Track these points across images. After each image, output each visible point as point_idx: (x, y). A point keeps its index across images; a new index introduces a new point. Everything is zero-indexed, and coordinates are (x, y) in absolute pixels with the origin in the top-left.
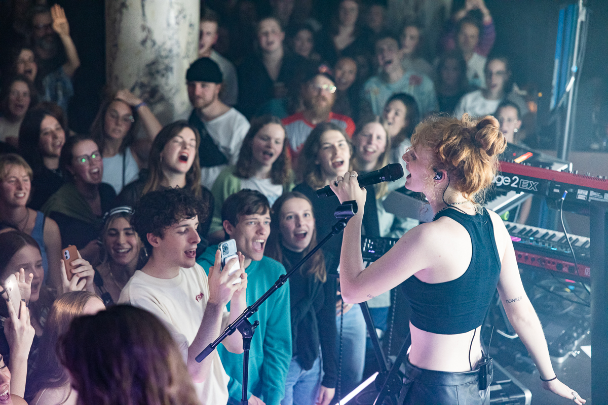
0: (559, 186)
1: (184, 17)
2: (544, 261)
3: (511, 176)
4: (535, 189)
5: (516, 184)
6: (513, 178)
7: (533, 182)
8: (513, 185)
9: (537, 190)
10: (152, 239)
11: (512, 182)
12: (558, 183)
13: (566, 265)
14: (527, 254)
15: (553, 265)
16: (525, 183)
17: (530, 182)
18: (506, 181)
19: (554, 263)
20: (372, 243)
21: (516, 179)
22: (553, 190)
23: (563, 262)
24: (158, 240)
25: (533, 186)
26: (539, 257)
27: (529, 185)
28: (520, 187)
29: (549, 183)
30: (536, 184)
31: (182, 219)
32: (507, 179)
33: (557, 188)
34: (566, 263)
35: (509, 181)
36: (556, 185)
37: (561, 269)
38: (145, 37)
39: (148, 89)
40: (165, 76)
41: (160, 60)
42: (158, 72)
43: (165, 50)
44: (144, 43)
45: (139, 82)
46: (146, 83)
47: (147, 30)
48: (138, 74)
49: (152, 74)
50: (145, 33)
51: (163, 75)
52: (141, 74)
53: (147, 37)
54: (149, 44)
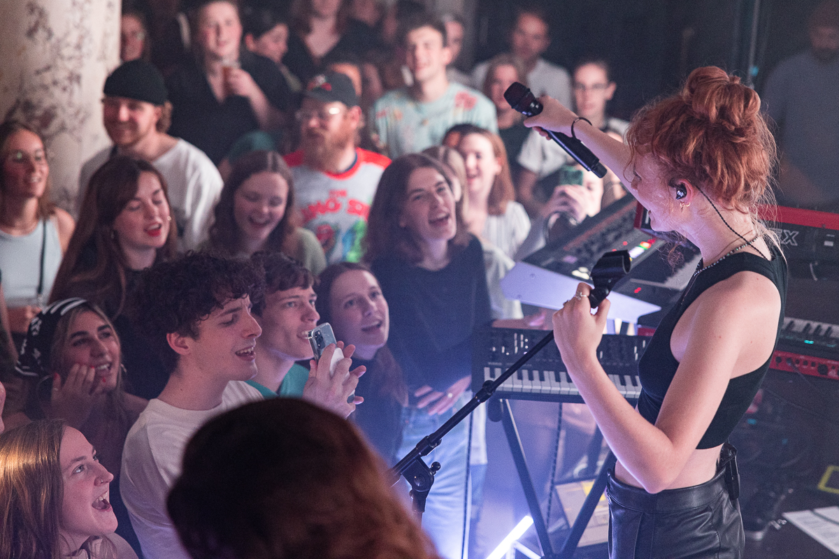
0: (833, 236)
2: (798, 361)
4: (793, 242)
7: (789, 232)
9: (796, 244)
10: (176, 343)
12: (831, 232)
13: (834, 367)
15: (812, 368)
16: (777, 233)
17: (785, 231)
19: (813, 364)
20: (526, 340)
22: (823, 243)
23: (829, 362)
24: (188, 341)
25: (790, 237)
27: (783, 236)
29: (816, 233)
30: (794, 234)
31: (226, 301)
33: (830, 239)
34: (833, 363)
36: (828, 235)
37: (826, 373)
38: (33, 24)
39: (39, 113)
40: (69, 90)
41: (59, 62)
42: (55, 83)
43: (68, 45)
44: (31, 32)
45: (22, 101)
46: (35, 101)
47: (36, 13)
48: (20, 87)
49: (45, 88)
50: (33, 18)
51: (64, 89)
52: (26, 86)
53: (37, 24)
54: (41, 34)
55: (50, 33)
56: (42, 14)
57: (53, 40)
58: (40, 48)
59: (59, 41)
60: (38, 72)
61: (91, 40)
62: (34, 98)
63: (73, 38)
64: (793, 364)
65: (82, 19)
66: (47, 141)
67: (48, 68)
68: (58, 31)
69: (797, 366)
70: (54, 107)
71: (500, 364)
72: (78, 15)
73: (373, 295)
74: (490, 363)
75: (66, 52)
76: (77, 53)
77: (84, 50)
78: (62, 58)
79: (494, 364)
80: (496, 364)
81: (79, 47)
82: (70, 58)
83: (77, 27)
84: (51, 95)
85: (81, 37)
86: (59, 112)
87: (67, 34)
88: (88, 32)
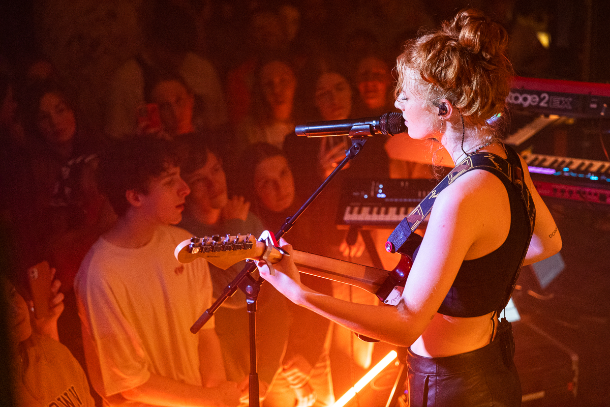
0: (596, 100)
2: (584, 193)
3: (539, 94)
5: (546, 103)
6: (542, 96)
8: (542, 104)
10: (132, 197)
11: (541, 100)
14: (563, 187)
16: (557, 100)
18: (534, 100)
19: (596, 194)
20: (381, 186)
21: (544, 98)
22: (589, 105)
23: (607, 192)
24: (141, 197)
25: (566, 103)
26: (578, 189)
27: (561, 102)
28: (551, 106)
32: (535, 98)
33: (594, 103)
35: (537, 99)
36: (593, 99)
37: (605, 200)
71: (358, 205)
74: (351, 204)
79: (354, 204)
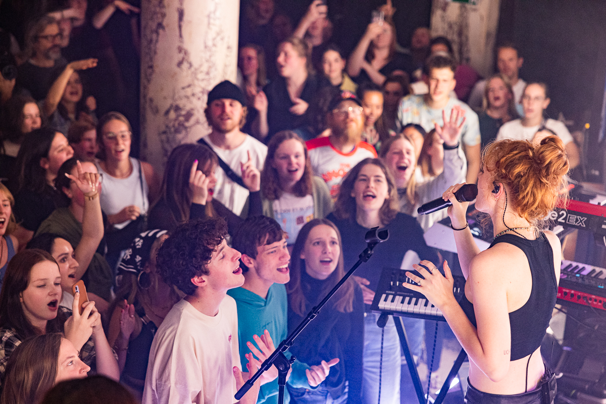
1: (222, 39)
2: (591, 299)
3: (558, 211)
4: (583, 224)
5: (563, 219)
6: (561, 213)
8: (560, 220)
9: (584, 226)
11: (560, 216)
14: (572, 292)
15: (600, 304)
16: (573, 218)
17: (578, 217)
18: (553, 215)
19: (600, 302)
21: (563, 214)
25: (581, 221)
26: (585, 295)
27: (577, 220)
28: (567, 222)
29: (597, 219)
30: (584, 219)
35: (557, 215)
38: (181, 59)
39: (183, 113)
40: (201, 99)
41: (196, 82)
42: (193, 95)
43: (201, 72)
44: (180, 64)
45: (174, 105)
46: (181, 106)
47: (183, 52)
48: (173, 98)
49: (187, 97)
50: (181, 55)
51: (199, 99)
52: (176, 96)
53: (183, 59)
54: (185, 65)
55: (191, 65)
56: (186, 53)
57: (193, 69)
58: (184, 73)
59: (196, 69)
60: (183, 88)
61: (216, 70)
62: (181, 103)
63: (205, 68)
64: (587, 300)
65: (210, 56)
66: (188, 130)
67: (189, 86)
68: (196, 64)
69: (590, 302)
70: (192, 109)
71: (393, 293)
72: (208, 54)
73: (333, 243)
74: (387, 292)
75: (200, 76)
76: (207, 77)
77: (212, 75)
78: (198, 79)
79: (389, 292)
80: (391, 292)
81: (208, 73)
82: (203, 80)
83: (207, 61)
84: (191, 102)
85: (210, 67)
86: (195, 112)
87: (201, 66)
88: (214, 64)
